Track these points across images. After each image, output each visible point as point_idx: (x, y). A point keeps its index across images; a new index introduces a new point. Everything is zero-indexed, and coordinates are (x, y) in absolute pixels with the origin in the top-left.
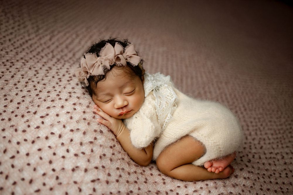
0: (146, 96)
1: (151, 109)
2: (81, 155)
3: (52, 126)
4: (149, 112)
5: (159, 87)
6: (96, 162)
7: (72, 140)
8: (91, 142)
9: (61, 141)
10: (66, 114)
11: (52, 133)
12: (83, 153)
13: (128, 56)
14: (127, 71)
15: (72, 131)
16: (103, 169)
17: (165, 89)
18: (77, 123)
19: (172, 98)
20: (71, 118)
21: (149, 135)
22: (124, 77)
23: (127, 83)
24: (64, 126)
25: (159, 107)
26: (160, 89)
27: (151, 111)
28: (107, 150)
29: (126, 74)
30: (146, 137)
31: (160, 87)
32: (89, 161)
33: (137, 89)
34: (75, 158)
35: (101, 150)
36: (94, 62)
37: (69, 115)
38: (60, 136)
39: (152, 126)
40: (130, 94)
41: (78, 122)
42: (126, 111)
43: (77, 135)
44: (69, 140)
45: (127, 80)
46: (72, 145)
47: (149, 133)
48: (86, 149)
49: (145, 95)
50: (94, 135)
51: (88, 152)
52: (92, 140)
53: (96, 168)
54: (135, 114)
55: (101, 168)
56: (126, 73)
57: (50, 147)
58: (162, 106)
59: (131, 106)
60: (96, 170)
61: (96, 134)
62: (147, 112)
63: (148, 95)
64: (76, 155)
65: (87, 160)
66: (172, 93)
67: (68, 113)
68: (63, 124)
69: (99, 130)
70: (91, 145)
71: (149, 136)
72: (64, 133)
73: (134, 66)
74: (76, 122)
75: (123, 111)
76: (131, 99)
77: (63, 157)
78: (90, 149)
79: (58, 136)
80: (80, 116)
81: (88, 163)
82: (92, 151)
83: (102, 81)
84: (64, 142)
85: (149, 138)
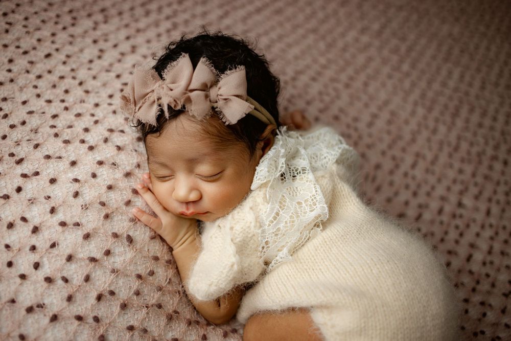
0: (252, 188)
1: (251, 223)
2: (60, 282)
3: (31, 202)
4: (242, 228)
5: (298, 171)
6: (86, 305)
7: (53, 246)
8: (93, 260)
9: (34, 241)
10: (71, 182)
11: (24, 219)
12: (66, 280)
13: (221, 95)
14: (211, 129)
15: (63, 224)
16: (94, 324)
17: (308, 183)
18: (83, 208)
19: (311, 211)
20: (76, 195)
21: (218, 282)
22: (200, 141)
23: (205, 155)
24: (53, 211)
25: (269, 225)
26: (298, 177)
27: (249, 227)
28: (123, 283)
29: (207, 136)
30: (210, 285)
31: (300, 173)
32: (70, 299)
33: (229, 172)
34: (46, 285)
35: (110, 282)
36: (148, 90)
37: (76, 186)
38: (35, 230)
39: (232, 266)
40: (212, 178)
41: (85, 207)
42: (192, 213)
43: (69, 237)
44: (49, 244)
45: (206, 151)
46: (51, 255)
47: (219, 278)
48: (76, 272)
49: (251, 186)
50: (109, 243)
51: (77, 279)
52: (98, 255)
53: (79, 318)
54: (220, 218)
55: (91, 320)
56: (208, 132)
57: (7, 246)
58: (278, 223)
59: (206, 204)
60: (77, 323)
61: (115, 242)
62: (238, 228)
63: (261, 187)
64: (49, 280)
65: (66, 295)
66: (318, 198)
67: (76, 180)
68: (53, 205)
69: (125, 236)
70: (92, 265)
71: (216, 286)
72: (44, 226)
73: (227, 123)
74: (81, 208)
75: (188, 209)
76: (211, 190)
77: (23, 277)
78: (85, 275)
79: (31, 228)
80: (97, 194)
81: (65, 303)
82: (87, 279)
83: (155, 135)
84: (37, 245)
85: (215, 288)
